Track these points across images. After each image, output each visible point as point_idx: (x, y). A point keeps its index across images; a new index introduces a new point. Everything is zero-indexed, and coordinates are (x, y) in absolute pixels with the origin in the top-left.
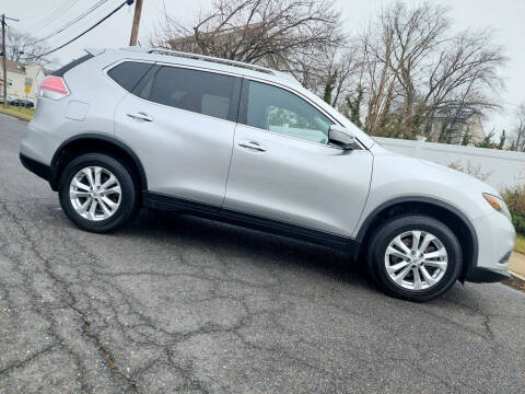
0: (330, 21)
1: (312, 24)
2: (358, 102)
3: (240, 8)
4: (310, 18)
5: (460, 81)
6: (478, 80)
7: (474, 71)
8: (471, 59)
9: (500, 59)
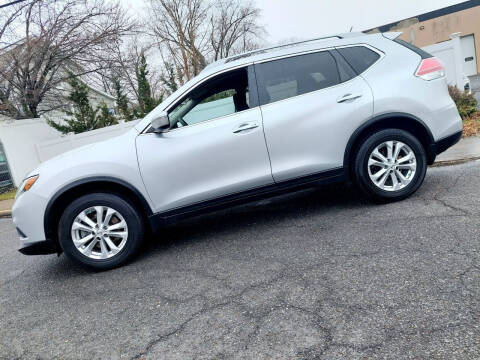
0: (114, 13)
1: (96, 20)
2: (172, 79)
3: (8, 23)
4: (91, 15)
5: (234, 38)
6: (248, 33)
7: (240, 26)
8: (235, 18)
9: (255, 11)
